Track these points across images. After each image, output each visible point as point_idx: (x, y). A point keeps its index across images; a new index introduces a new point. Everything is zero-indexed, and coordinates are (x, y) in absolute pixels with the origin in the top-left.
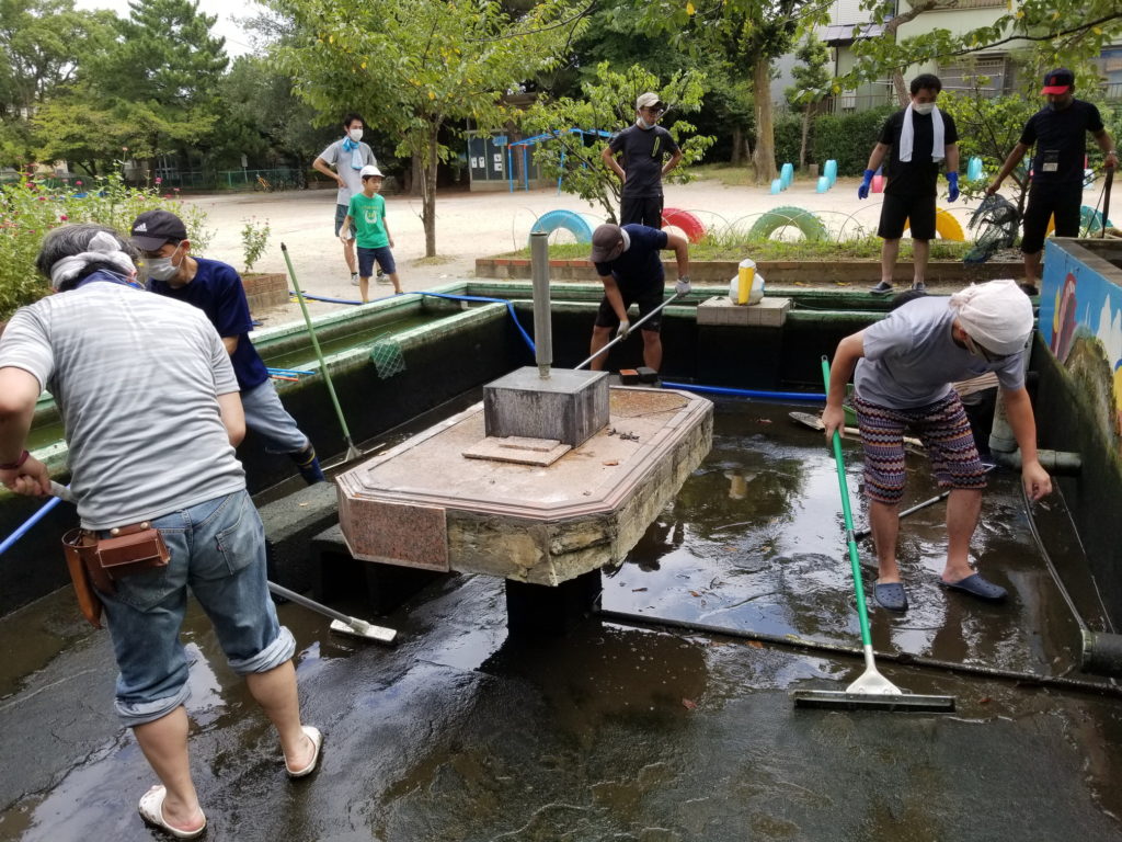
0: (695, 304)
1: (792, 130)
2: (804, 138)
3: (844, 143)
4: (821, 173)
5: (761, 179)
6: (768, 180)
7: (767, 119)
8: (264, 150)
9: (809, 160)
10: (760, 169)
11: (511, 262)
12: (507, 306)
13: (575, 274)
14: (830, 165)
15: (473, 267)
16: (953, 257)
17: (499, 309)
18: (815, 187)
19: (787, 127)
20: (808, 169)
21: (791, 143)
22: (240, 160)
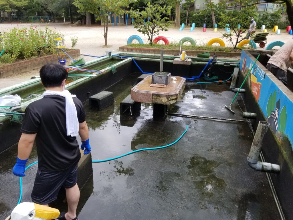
0: (173, 60)
1: (184, 15)
2: (187, 17)
3: (197, 19)
4: (191, 26)
5: (177, 27)
6: (178, 27)
7: (178, 11)
8: (42, 11)
9: (188, 23)
10: (176, 24)
11: (127, 48)
12: (132, 59)
13: (142, 51)
14: (194, 24)
15: (118, 49)
16: (223, 51)
17: (131, 59)
18: (190, 30)
19: (183, 14)
20: (188, 25)
21: (184, 18)
22: (35, 13)
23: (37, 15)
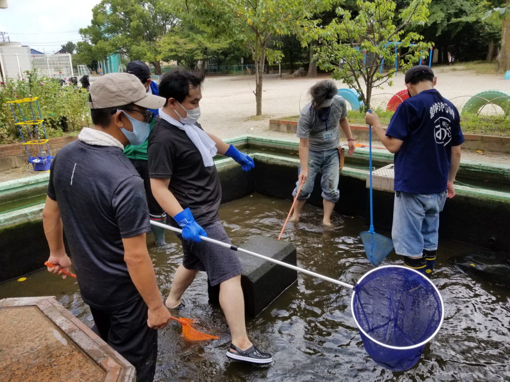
7: (509, 35)
10: (500, 64)
11: (288, 122)
15: (269, 124)
22: (240, 60)
23: (242, 62)
